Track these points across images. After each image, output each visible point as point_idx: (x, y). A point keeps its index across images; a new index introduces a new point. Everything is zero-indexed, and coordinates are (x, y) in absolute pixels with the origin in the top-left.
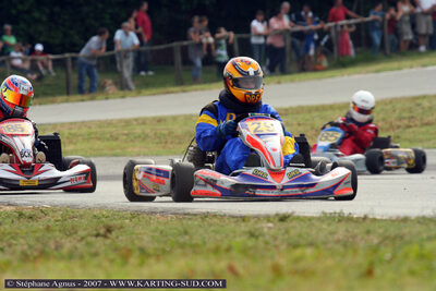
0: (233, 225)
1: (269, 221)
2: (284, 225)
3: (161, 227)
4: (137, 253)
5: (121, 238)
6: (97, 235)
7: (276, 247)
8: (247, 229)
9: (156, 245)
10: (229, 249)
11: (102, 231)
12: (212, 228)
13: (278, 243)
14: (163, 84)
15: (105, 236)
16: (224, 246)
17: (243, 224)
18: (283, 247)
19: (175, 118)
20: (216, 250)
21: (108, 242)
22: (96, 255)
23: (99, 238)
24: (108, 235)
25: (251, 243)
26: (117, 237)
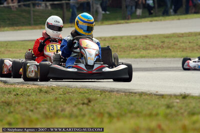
0: (157, 100)
1: (177, 98)
2: (185, 101)
3: (118, 100)
4: (106, 115)
5: (96, 106)
6: (83, 104)
7: (182, 114)
8: (165, 103)
9: (116, 111)
10: (157, 115)
11: (86, 101)
12: (146, 101)
13: (182, 111)
14: (115, 19)
15: (87, 104)
16: (154, 112)
17: (163, 100)
18: (186, 114)
19: (122, 38)
20: (150, 115)
21: (90, 108)
22: (84, 115)
23: (85, 106)
24: (89, 104)
25: (168, 111)
26: (94, 105)
